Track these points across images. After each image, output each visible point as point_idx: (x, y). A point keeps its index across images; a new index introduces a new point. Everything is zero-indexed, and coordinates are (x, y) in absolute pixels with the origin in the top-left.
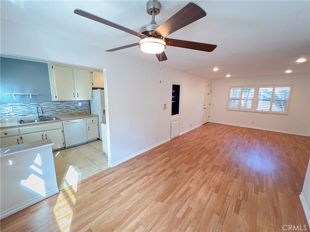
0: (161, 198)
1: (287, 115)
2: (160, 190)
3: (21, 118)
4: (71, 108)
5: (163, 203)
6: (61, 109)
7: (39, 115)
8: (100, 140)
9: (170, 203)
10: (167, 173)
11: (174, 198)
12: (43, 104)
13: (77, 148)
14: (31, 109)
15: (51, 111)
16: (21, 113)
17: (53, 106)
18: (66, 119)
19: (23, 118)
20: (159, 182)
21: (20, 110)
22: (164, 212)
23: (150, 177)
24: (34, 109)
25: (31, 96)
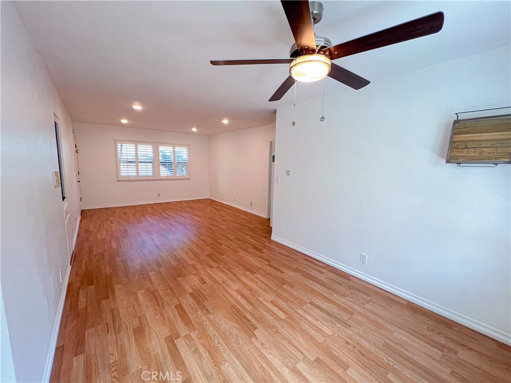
0: (249, 328)
1: (189, 179)
2: (228, 325)
5: (259, 327)
9: (260, 319)
10: (190, 305)
11: (252, 312)
20: (208, 323)
22: (274, 330)
23: (183, 335)
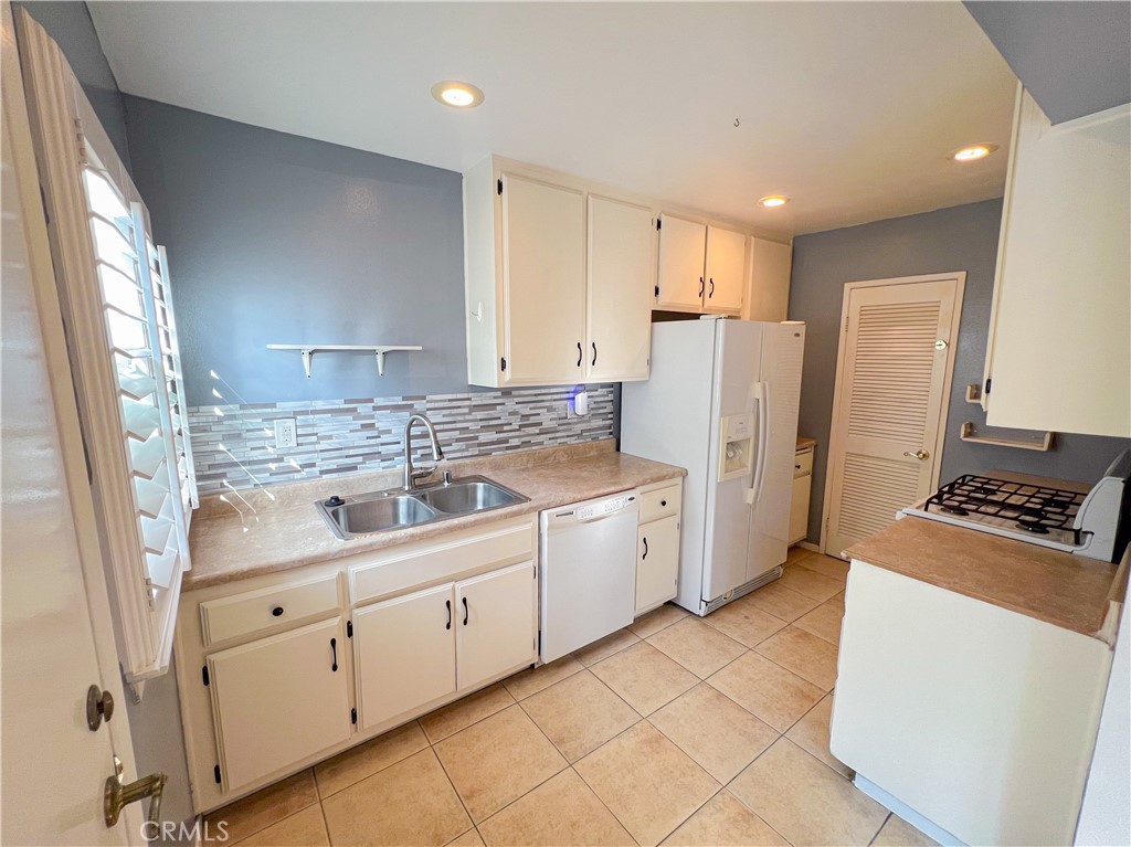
3: (331, 486)
4: (541, 424)
6: (499, 428)
7: (411, 469)
8: (679, 612)
12: (429, 405)
13: (590, 661)
14: (375, 433)
15: (458, 440)
16: (333, 454)
17: (469, 414)
18: (558, 500)
19: (342, 485)
21: (330, 437)
24: (389, 432)
25: (379, 358)
